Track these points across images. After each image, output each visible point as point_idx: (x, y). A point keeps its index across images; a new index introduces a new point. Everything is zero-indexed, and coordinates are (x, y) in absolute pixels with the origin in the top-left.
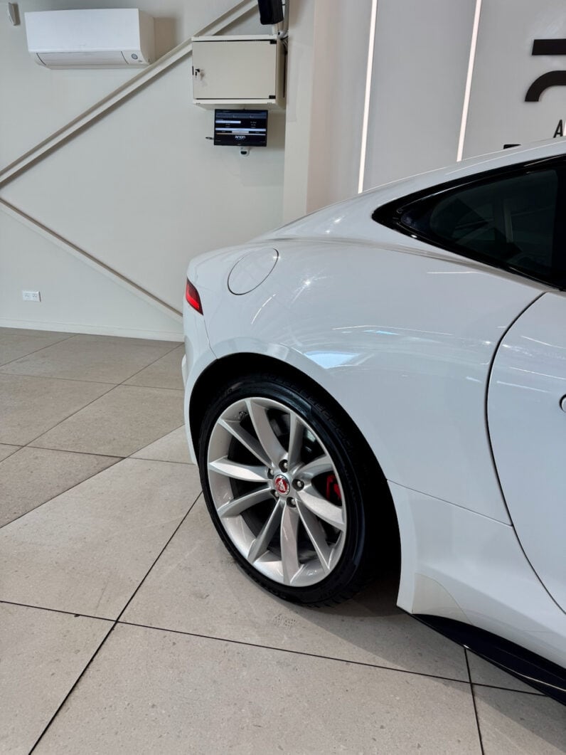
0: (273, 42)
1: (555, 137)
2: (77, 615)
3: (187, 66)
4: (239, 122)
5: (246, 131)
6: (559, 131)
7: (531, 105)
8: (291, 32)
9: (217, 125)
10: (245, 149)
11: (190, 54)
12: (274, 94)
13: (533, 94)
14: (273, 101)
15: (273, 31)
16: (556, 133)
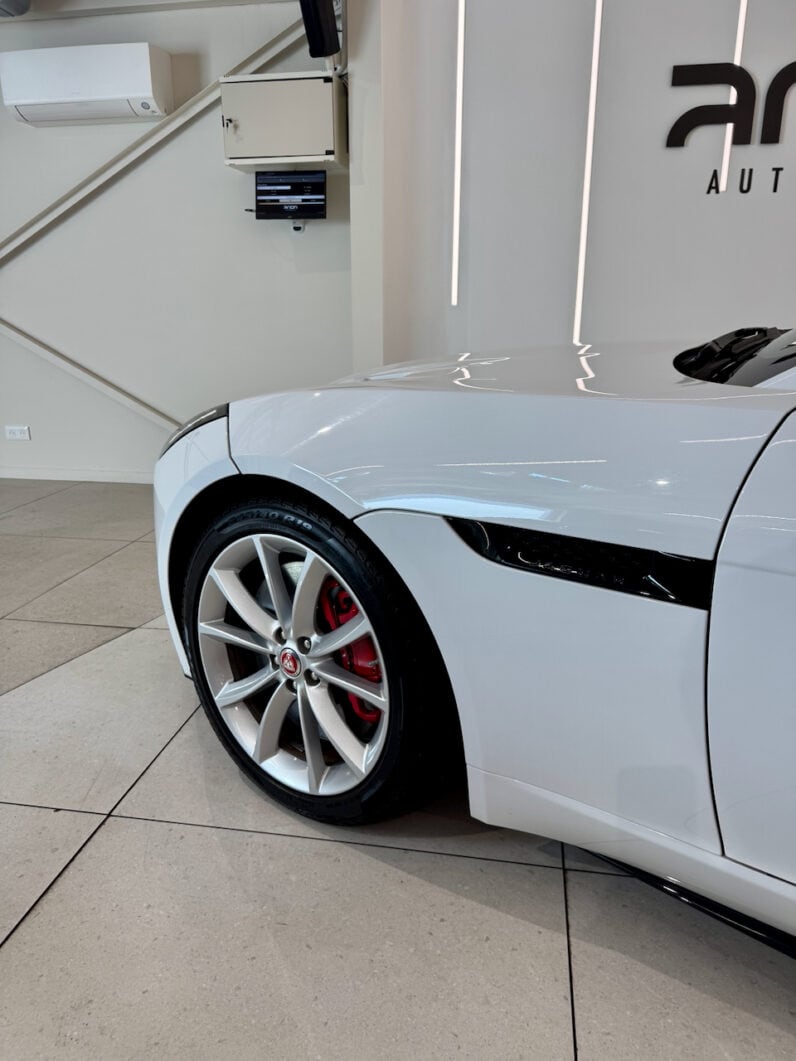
0: (327, 80)
1: (709, 192)
2: (57, 810)
3: (215, 117)
4: (288, 188)
5: (298, 199)
6: (714, 185)
7: (675, 152)
8: (352, 67)
9: (259, 193)
10: (299, 223)
11: (218, 102)
12: (331, 148)
13: (677, 136)
14: (331, 158)
15: (328, 66)
16: (710, 188)
